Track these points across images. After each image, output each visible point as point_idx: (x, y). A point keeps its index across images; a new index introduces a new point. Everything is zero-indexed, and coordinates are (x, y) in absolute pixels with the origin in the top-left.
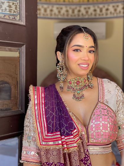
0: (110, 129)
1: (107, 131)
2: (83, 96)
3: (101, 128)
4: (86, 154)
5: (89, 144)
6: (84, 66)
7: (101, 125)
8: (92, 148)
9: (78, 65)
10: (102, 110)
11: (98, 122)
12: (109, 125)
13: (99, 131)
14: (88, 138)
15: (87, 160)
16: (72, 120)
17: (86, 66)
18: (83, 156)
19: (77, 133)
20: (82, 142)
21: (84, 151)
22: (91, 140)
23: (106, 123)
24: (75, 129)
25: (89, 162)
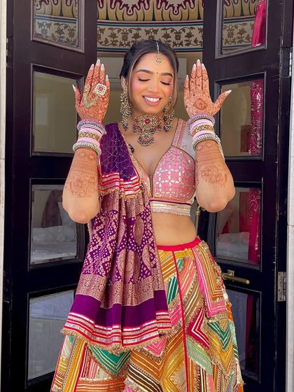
0: (182, 180)
1: (177, 182)
2: (152, 140)
3: (169, 177)
4: (147, 208)
5: (153, 199)
6: (151, 100)
7: (170, 173)
8: (157, 205)
9: (144, 97)
10: (174, 156)
11: (166, 170)
12: (180, 174)
13: (166, 181)
14: (152, 191)
15: (148, 216)
16: (132, 164)
17: (155, 100)
18: (142, 210)
19: (137, 180)
20: (143, 193)
21: (144, 204)
22: (156, 194)
23: (176, 171)
24: (135, 175)
25: (149, 218)
